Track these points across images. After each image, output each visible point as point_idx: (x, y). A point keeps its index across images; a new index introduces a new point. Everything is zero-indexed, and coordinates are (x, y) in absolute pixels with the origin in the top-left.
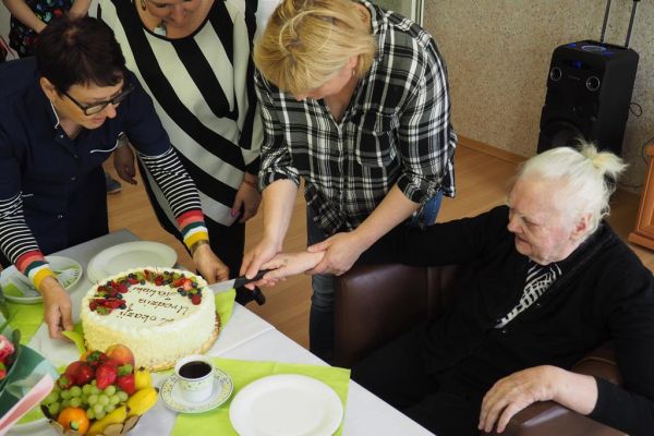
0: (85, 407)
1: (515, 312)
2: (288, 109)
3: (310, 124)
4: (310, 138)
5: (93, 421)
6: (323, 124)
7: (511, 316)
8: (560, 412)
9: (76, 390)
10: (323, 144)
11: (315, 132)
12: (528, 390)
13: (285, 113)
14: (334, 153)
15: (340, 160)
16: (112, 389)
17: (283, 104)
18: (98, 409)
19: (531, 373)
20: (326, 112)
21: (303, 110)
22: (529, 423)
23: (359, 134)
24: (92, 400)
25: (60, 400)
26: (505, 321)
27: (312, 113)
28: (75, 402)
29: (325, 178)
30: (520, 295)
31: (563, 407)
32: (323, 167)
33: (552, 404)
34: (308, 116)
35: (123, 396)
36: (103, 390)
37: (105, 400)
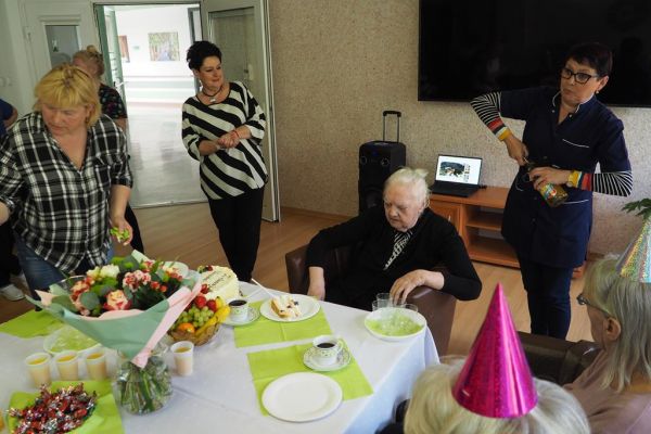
0: (193, 322)
1: (391, 260)
2: (45, 171)
3: (61, 177)
4: (63, 186)
5: (196, 329)
6: (70, 175)
7: (390, 263)
8: (428, 291)
10: (73, 187)
11: (66, 181)
12: (412, 281)
13: (44, 175)
14: (81, 192)
15: (85, 196)
16: (206, 309)
17: (41, 169)
19: (412, 274)
20: (71, 166)
21: (55, 169)
22: (417, 297)
23: (98, 175)
26: (387, 266)
27: (61, 169)
29: (76, 211)
30: (392, 250)
31: (430, 288)
32: (75, 202)
33: (424, 287)
34: (59, 172)
36: (201, 309)
37: (203, 314)
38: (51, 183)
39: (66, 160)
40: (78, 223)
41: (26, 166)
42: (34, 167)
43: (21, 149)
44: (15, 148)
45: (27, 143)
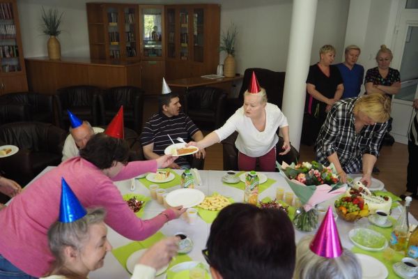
0: (347, 208)
5: (348, 213)
9: (346, 202)
16: (356, 205)
18: (351, 209)
24: (350, 206)
25: (341, 204)
28: (345, 205)
35: (359, 209)
36: (354, 205)
37: (354, 207)
38: (343, 137)
39: (354, 130)
40: (346, 157)
41: (340, 127)
42: (342, 127)
43: (340, 119)
44: (338, 117)
45: (343, 117)
